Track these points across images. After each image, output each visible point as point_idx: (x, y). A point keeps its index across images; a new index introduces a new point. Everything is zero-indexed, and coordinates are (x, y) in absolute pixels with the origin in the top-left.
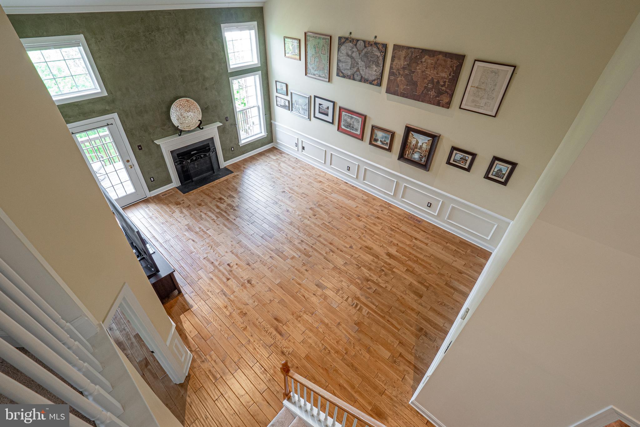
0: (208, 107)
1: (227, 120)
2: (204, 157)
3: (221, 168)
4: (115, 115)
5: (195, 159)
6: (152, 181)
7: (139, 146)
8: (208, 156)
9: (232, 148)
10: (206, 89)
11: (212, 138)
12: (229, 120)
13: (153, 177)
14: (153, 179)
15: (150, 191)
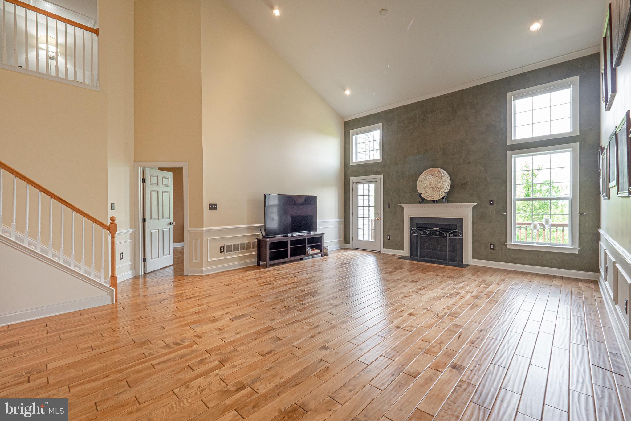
0: (466, 182)
1: (491, 204)
2: (439, 235)
3: (464, 263)
4: (381, 176)
5: (429, 233)
6: (388, 239)
7: (389, 204)
8: (444, 236)
9: (491, 244)
10: (469, 163)
11: (461, 220)
12: (495, 204)
13: (390, 236)
14: (390, 237)
15: (383, 248)
